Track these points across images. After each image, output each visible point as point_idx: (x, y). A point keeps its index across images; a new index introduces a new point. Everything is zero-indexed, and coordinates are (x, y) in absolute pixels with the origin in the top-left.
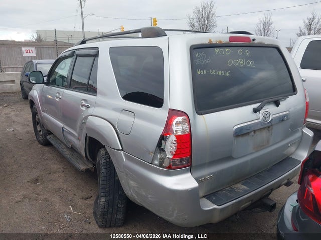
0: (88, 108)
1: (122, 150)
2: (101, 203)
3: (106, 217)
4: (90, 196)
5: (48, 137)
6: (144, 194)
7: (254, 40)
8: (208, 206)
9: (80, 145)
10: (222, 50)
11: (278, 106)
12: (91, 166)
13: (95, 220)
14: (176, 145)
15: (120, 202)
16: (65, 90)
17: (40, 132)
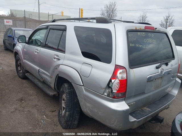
0: (59, 60)
1: (83, 86)
2: (66, 115)
3: (68, 123)
4: (54, 110)
5: (26, 74)
6: (96, 111)
7: (156, 29)
8: (132, 119)
9: (51, 81)
10: (141, 33)
11: (167, 66)
12: (56, 93)
13: (60, 124)
14: (119, 85)
15: (77, 115)
16: (42, 48)
17: (20, 71)
